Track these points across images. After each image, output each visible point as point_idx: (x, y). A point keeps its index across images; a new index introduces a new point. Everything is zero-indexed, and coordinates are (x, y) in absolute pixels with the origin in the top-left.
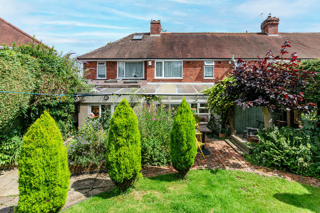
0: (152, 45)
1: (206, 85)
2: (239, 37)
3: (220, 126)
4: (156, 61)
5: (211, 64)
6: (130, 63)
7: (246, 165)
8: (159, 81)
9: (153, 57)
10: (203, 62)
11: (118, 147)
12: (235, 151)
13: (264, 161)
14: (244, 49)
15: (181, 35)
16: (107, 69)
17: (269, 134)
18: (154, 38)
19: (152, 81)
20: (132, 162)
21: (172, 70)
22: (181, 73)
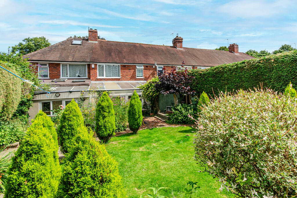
0: (92, 50)
1: (138, 83)
2: (159, 48)
3: (150, 109)
4: (98, 64)
5: (141, 68)
6: (73, 65)
7: (167, 125)
8: (101, 80)
9: (95, 61)
10: (135, 66)
11: (104, 117)
12: (161, 120)
13: (175, 121)
14: (162, 58)
15: (116, 43)
16: (49, 70)
17: (176, 107)
18: (93, 44)
19: (95, 80)
20: (112, 125)
21: (111, 71)
22: (119, 74)
